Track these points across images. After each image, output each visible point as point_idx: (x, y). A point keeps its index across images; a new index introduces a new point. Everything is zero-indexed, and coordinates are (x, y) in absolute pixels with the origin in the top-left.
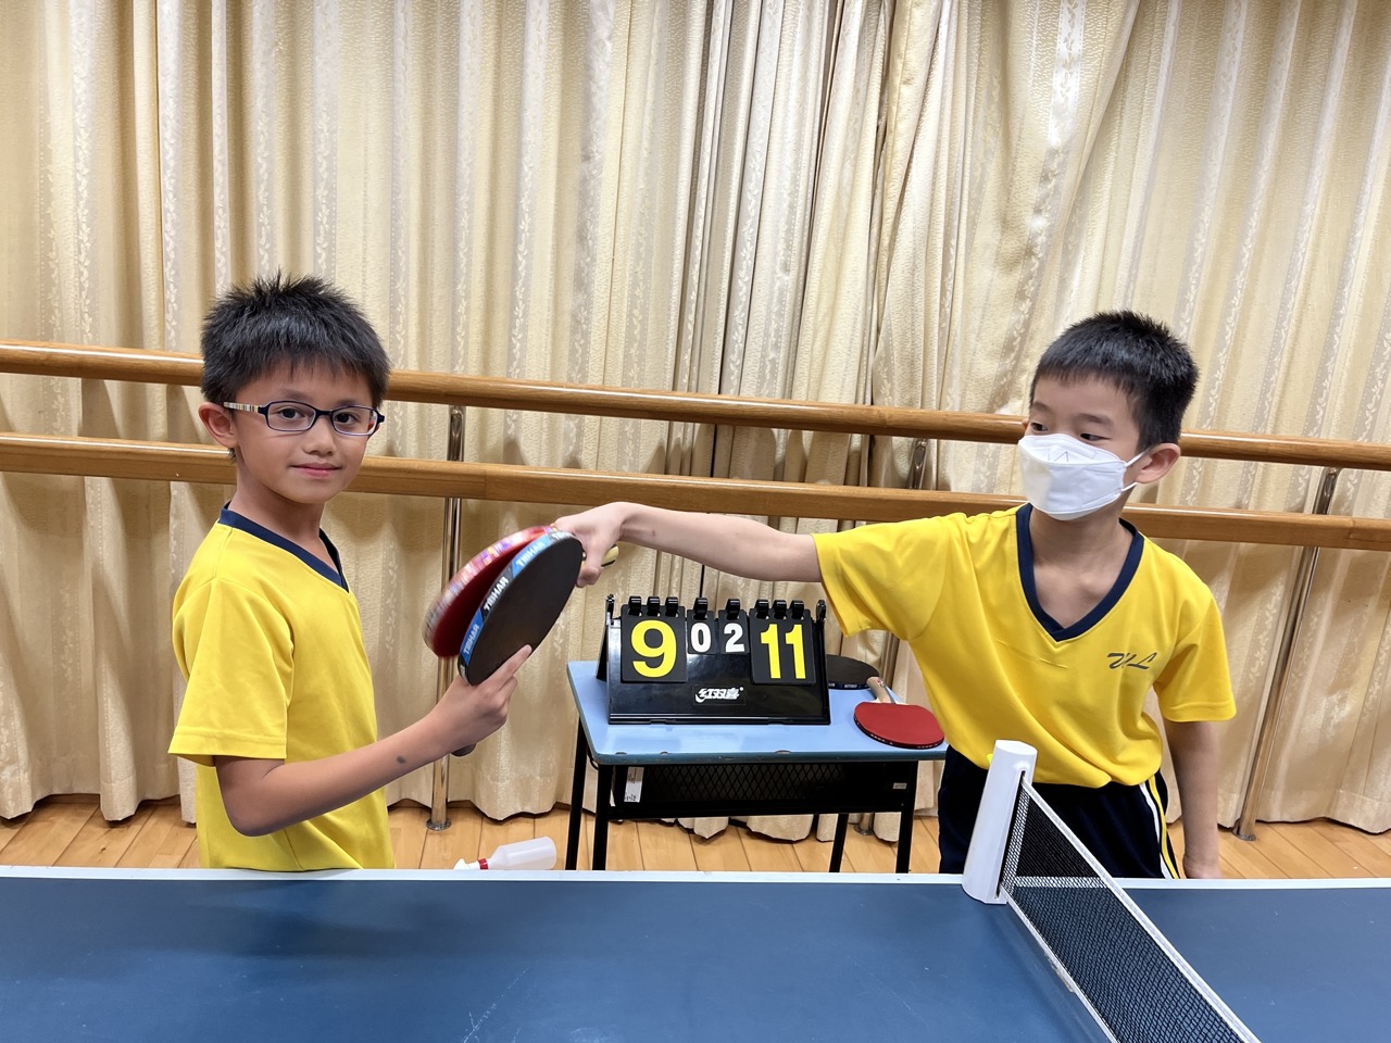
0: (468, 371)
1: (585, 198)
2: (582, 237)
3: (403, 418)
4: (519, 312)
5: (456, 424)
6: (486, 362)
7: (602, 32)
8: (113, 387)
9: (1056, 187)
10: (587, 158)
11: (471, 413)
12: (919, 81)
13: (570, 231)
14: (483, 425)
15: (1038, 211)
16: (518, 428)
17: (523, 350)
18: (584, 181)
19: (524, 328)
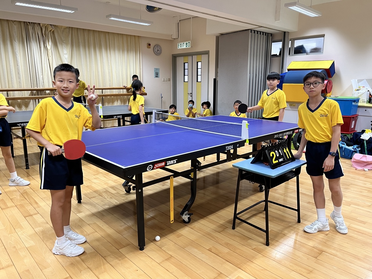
1: (18, 70)
2: (19, 73)
4: (13, 81)
5: (7, 94)
7: (17, 54)
10: (18, 66)
12: (51, 57)
13: (17, 73)
16: (15, 94)
17: (14, 86)
18: (18, 68)
19: (14, 83)
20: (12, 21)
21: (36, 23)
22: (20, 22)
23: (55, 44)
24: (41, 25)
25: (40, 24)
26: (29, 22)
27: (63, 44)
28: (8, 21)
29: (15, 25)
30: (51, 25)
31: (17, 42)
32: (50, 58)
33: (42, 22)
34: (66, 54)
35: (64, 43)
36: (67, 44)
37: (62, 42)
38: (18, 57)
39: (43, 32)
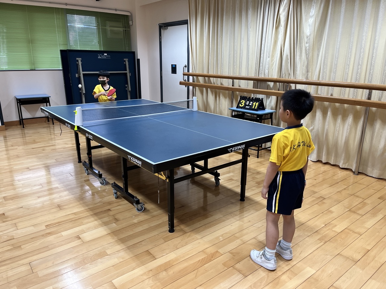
0: (237, 75)
3: (230, 82)
5: (233, 82)
7: (249, 27)
8: (206, 78)
9: (309, 38)
10: (248, 45)
11: (235, 80)
14: (236, 82)
15: (307, 43)
16: (240, 83)
17: (241, 72)
18: (248, 48)
19: (241, 69)
38: (249, 33)
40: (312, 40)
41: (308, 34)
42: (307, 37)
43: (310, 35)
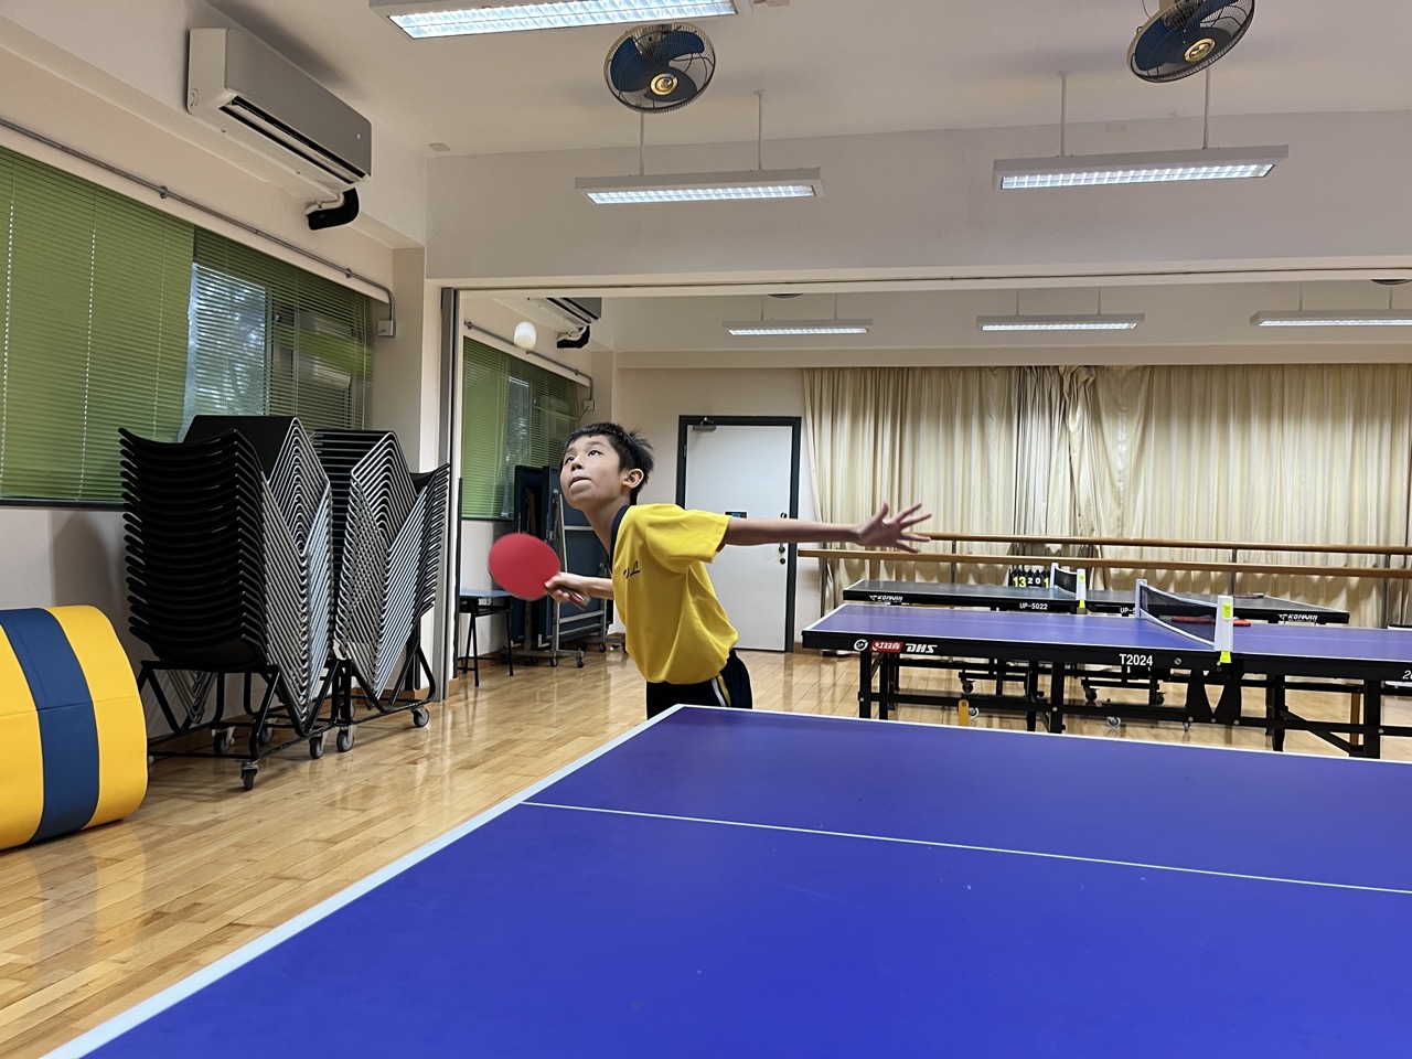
1: (989, 487)
4: (972, 517)
5: (954, 547)
6: (962, 530)
7: (991, 447)
10: (989, 479)
11: (958, 543)
12: (1078, 451)
13: (985, 495)
14: (961, 546)
17: (972, 527)
18: (988, 483)
19: (974, 521)
20: (989, 367)
21: (1048, 367)
22: (1010, 368)
23: (1095, 417)
24: (1061, 370)
25: (1057, 367)
26: (1030, 367)
27: (1120, 414)
28: (980, 368)
29: (995, 376)
30: (1087, 366)
31: (994, 417)
32: (1075, 456)
33: (1063, 362)
34: (1123, 442)
35: (1123, 411)
36: (1130, 415)
37: (1118, 409)
38: (991, 456)
39: (1066, 388)
40: (1127, 477)
41: (1121, 468)
42: (1120, 472)
43: (1125, 469)
